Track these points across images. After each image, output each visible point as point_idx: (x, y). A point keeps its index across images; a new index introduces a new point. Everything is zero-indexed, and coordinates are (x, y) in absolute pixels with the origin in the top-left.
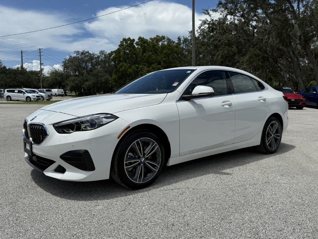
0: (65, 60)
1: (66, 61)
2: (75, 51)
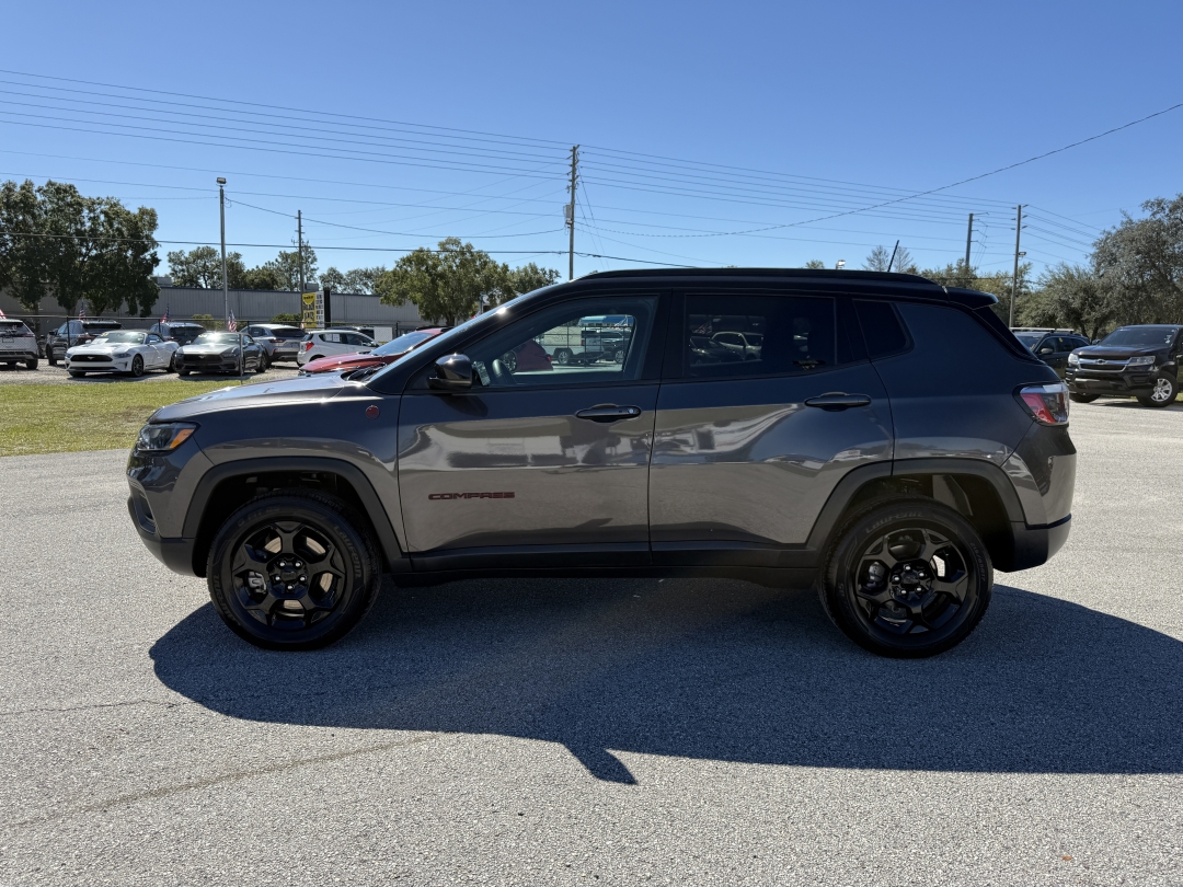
0: (1103, 237)
1: (1107, 238)
2: (1147, 202)
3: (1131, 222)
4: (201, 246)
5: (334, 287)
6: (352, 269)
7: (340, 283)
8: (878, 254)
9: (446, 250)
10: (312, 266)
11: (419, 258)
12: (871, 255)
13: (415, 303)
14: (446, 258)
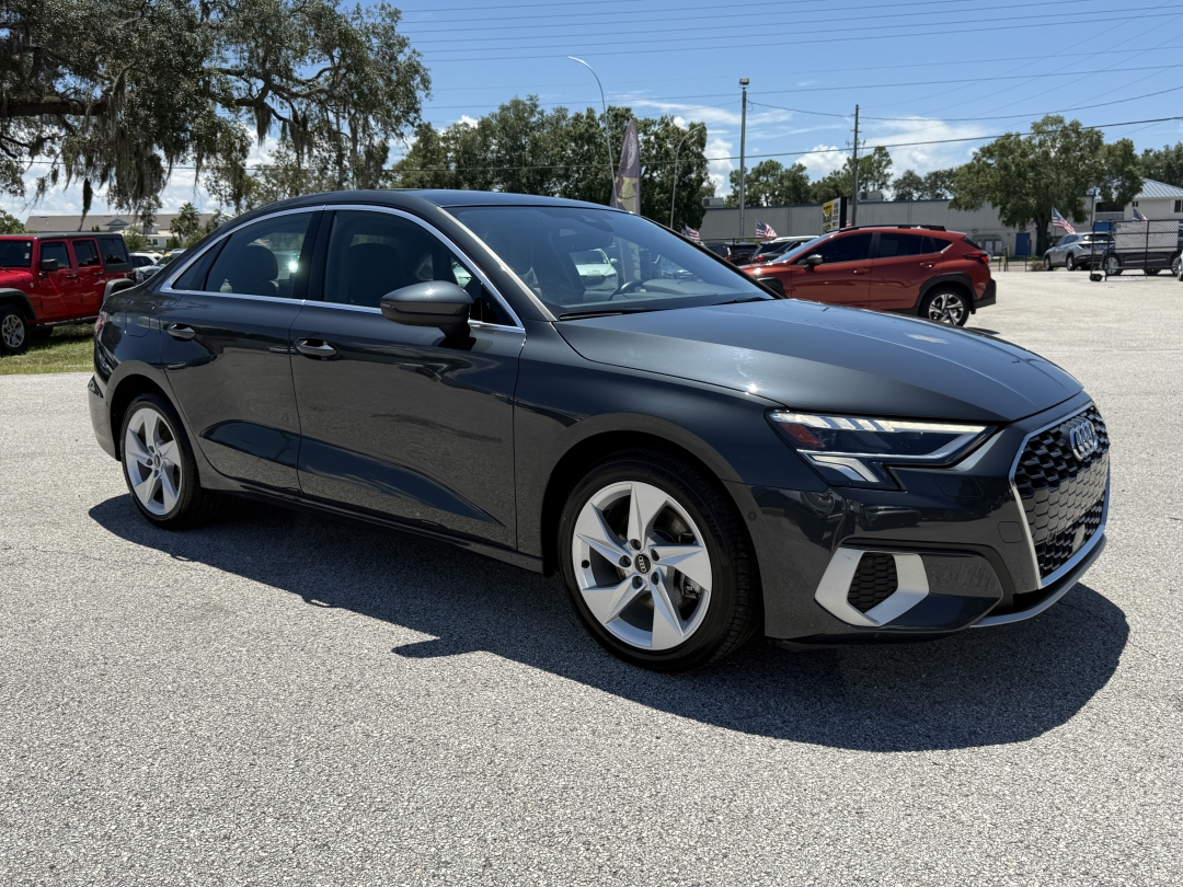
4: (765, 160)
5: (911, 194)
6: (933, 170)
7: (917, 189)
9: (1038, 133)
10: (886, 171)
11: (1004, 147)
13: (995, 205)
14: (1041, 144)
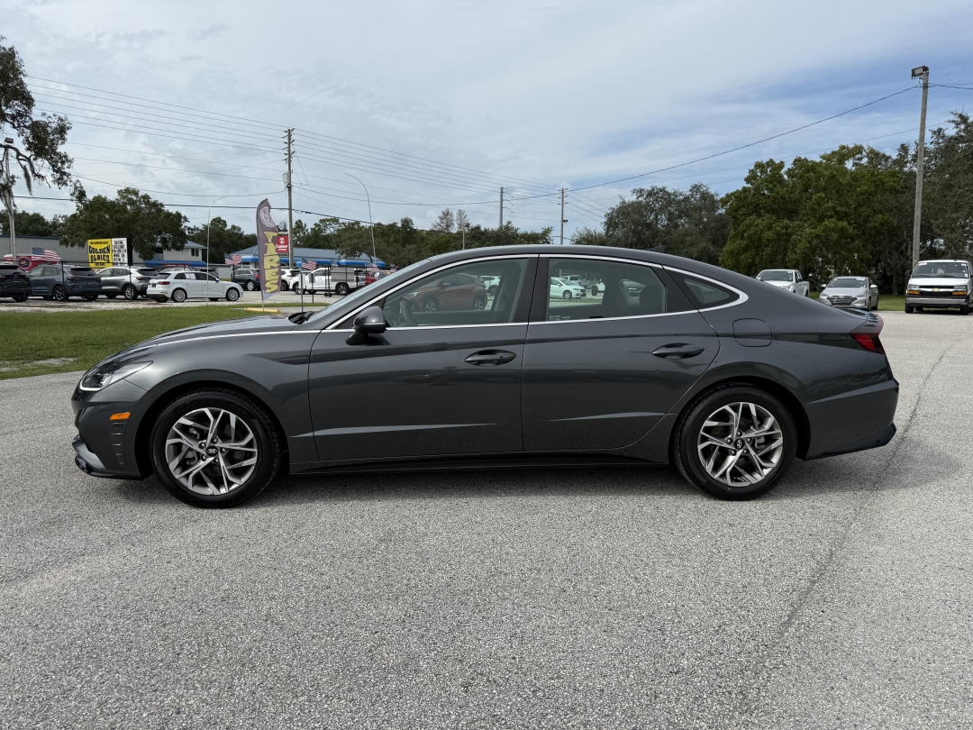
1: (612, 212)
2: (634, 190)
3: (624, 202)
8: (446, 214)
12: (441, 215)
